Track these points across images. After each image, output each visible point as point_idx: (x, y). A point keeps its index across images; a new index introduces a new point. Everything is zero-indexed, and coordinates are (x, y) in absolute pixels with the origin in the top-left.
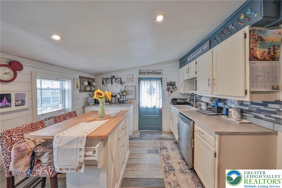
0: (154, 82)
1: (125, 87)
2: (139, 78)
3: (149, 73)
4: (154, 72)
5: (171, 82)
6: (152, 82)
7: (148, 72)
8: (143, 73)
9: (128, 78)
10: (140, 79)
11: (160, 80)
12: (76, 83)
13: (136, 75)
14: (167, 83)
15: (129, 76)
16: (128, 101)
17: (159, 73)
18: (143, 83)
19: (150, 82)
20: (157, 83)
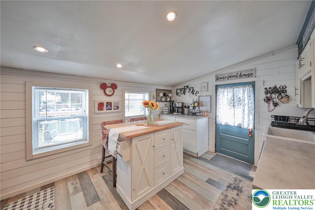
0: (239, 89)
1: (199, 97)
2: (216, 85)
3: (230, 77)
4: (239, 74)
5: (275, 87)
6: (235, 89)
7: (230, 75)
8: (221, 78)
9: (202, 87)
10: (217, 87)
11: (251, 86)
12: (153, 95)
13: (213, 82)
14: (266, 89)
15: (203, 85)
16: (201, 114)
17: (249, 75)
18: (222, 91)
19: (233, 90)
20: (244, 91)
